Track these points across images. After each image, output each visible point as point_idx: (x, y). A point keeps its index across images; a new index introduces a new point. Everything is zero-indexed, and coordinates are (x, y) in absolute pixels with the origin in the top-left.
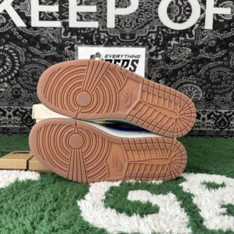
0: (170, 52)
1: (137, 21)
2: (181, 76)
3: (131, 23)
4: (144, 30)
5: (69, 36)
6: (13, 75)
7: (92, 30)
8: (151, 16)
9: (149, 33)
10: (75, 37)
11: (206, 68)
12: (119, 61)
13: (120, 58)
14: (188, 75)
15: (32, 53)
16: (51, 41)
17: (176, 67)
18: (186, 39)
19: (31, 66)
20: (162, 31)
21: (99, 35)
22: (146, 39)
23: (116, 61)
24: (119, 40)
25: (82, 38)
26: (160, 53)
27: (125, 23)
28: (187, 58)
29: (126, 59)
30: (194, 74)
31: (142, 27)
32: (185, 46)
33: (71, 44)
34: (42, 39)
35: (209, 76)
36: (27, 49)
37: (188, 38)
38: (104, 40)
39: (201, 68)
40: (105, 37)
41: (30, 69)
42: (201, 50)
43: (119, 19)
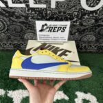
0: (84, 21)
1: (68, 5)
3: (64, 6)
5: (30, 12)
6: (5, 30)
7: (42, 9)
8: (76, 3)
9: (74, 12)
10: (33, 13)
11: (100, 28)
13: (57, 26)
15: (12, 20)
16: (21, 14)
20: (81, 11)
21: (47, 12)
22: (72, 15)
23: (55, 27)
24: (57, 14)
25: (38, 13)
26: (78, 21)
27: (61, 6)
28: (92, 24)
31: (70, 9)
32: (92, 19)
33: (31, 16)
34: (16, 13)
36: (9, 18)
37: (94, 15)
40: (50, 13)
41: (13, 28)
42: (100, 21)
43: (57, 3)
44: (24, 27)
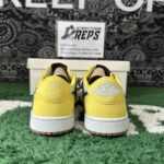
1: (100, 5)
2: (130, 44)
3: (95, 6)
5: (52, 14)
6: (12, 41)
7: (68, 10)
9: (108, 13)
10: (56, 15)
12: (86, 32)
14: (135, 43)
15: (25, 26)
20: (117, 12)
21: (73, 14)
22: (106, 17)
23: (84, 32)
25: (61, 15)
26: (115, 27)
27: (92, 6)
29: (91, 30)
31: (103, 9)
32: (133, 23)
33: (53, 20)
34: (34, 16)
36: (23, 23)
37: (135, 17)
38: (76, 17)
44: (40, 37)
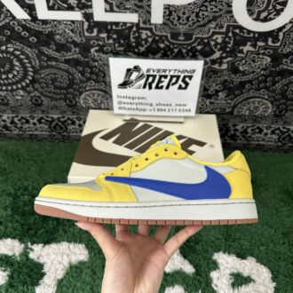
0: (241, 61)
1: (197, 16)
2: (249, 90)
3: (188, 19)
4: (207, 29)
5: (95, 33)
6: (28, 81)
7: (128, 25)
8: (221, 10)
9: (214, 33)
10: (104, 35)
11: (285, 81)
12: (166, 77)
13: (167, 73)
14: (259, 89)
15: (46, 56)
16: (70, 40)
17: (245, 78)
18: (267, 44)
19: (48, 71)
20: (233, 32)
21: (140, 33)
22: (209, 42)
23: (161, 77)
24: (168, 41)
25: (115, 36)
26: (225, 61)
27: (179, 18)
28: (263, 69)
29: (176, 74)
30: (266, 88)
31: (204, 25)
32: (264, 54)
33: (99, 45)
34: (58, 37)
35: (287, 90)
36: (39, 50)
37: (270, 43)
38: (146, 40)
39: (278, 82)
40: (148, 37)
41: (47, 75)
42: (284, 60)
43: (169, 10)
